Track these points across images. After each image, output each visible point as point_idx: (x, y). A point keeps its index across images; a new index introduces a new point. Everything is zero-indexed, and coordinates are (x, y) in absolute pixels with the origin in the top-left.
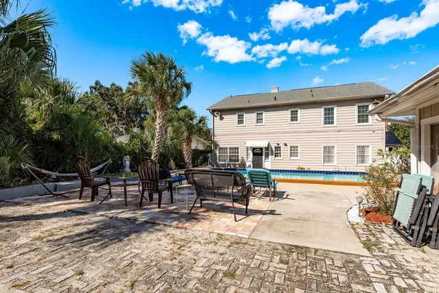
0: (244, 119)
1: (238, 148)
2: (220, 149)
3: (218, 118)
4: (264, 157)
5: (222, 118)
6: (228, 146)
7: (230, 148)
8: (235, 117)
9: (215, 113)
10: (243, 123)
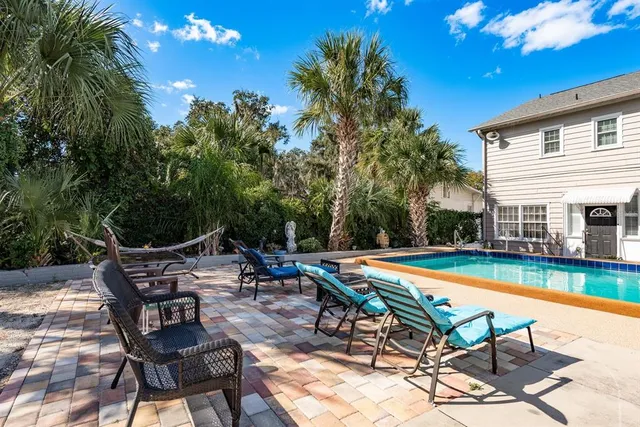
0: (561, 140)
1: (544, 208)
2: (500, 209)
3: (497, 144)
4: (620, 229)
5: (504, 145)
6: (520, 203)
7: (525, 208)
8: (536, 139)
9: (488, 135)
10: (558, 149)
